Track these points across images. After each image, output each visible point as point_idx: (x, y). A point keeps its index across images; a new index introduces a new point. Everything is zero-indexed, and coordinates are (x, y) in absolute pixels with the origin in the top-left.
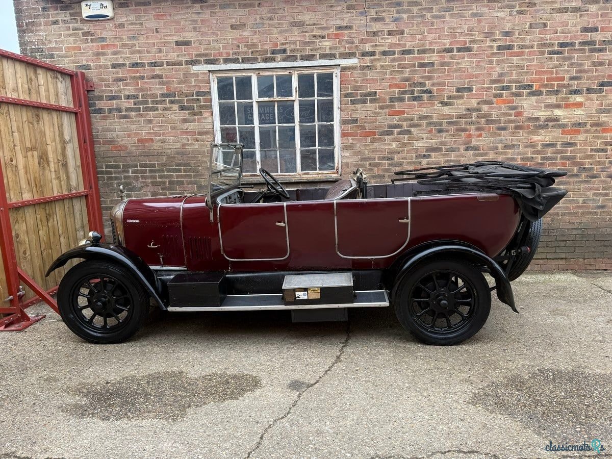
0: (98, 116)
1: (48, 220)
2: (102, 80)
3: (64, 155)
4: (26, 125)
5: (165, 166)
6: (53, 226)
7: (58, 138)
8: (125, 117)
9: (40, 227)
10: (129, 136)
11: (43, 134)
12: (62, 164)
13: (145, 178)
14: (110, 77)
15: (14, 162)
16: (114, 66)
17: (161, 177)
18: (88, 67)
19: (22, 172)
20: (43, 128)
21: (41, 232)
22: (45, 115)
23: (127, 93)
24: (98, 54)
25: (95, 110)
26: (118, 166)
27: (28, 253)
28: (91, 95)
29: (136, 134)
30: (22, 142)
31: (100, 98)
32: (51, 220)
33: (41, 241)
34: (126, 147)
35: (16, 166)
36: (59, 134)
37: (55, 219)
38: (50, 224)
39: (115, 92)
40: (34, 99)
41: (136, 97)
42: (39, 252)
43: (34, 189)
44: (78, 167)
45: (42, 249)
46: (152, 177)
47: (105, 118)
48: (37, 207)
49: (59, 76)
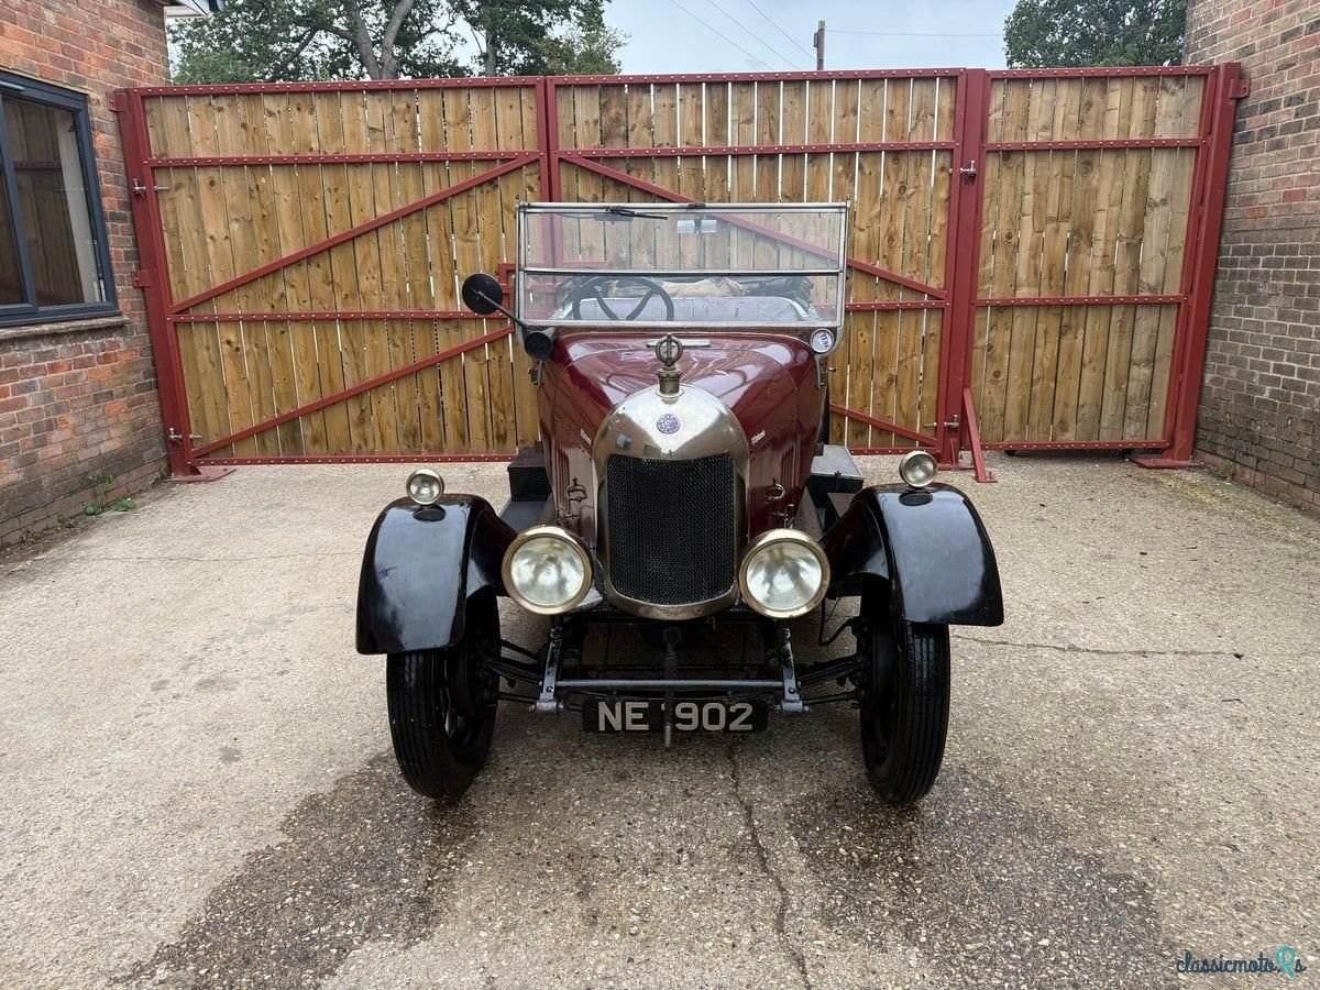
0: (1245, 146)
1: (1061, 334)
2: (1263, 72)
3: (1138, 229)
4: (1055, 184)
5: (1311, 253)
6: (1072, 347)
7: (1128, 199)
8: (1278, 145)
9: (1041, 342)
10: (1274, 185)
11: (1093, 193)
12: (1128, 244)
13: (1276, 276)
14: (1273, 64)
15: (1013, 240)
16: (1284, 39)
17: (1301, 277)
18: (1248, 51)
19: (1024, 255)
20: (1094, 183)
21: (1039, 352)
22: (1107, 162)
23: (1290, 92)
24: (1268, 19)
25: (1243, 135)
26: (1246, 251)
27: (1003, 376)
28: (1242, 107)
29: (1285, 181)
30: (1039, 209)
31: (1252, 112)
32: (1070, 336)
33: (1037, 362)
34: (1266, 209)
35: (1017, 246)
36: (1135, 194)
37: (1080, 336)
38: (1065, 342)
39: (1276, 94)
40: (1089, 135)
41: (1300, 99)
42: (1028, 380)
43: (1045, 283)
44: (1174, 250)
45: (1035, 377)
46: (1289, 276)
47: (1251, 151)
48: (1042, 313)
49: (1170, 84)
